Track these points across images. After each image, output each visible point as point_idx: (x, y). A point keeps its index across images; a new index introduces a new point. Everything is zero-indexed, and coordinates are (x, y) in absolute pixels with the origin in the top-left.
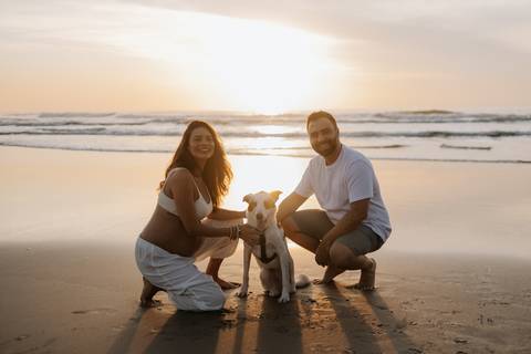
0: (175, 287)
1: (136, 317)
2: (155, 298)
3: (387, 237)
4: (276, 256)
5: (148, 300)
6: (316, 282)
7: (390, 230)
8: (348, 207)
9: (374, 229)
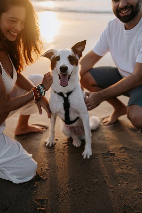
4: (78, 118)
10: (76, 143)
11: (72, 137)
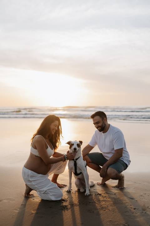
0: (41, 190)
1: (24, 204)
2: (31, 193)
3: (129, 164)
4: (81, 173)
5: (28, 195)
6: (98, 184)
7: (130, 161)
8: (113, 152)
9: (124, 161)
10: (82, 190)
11: (80, 189)
